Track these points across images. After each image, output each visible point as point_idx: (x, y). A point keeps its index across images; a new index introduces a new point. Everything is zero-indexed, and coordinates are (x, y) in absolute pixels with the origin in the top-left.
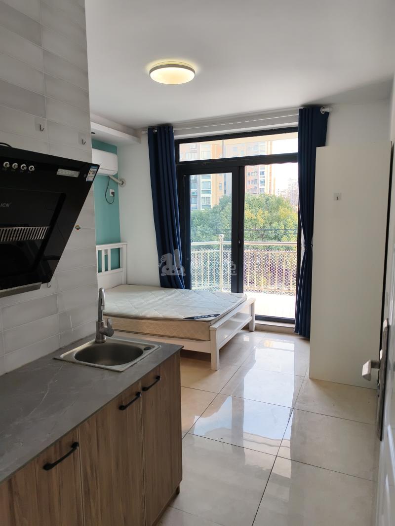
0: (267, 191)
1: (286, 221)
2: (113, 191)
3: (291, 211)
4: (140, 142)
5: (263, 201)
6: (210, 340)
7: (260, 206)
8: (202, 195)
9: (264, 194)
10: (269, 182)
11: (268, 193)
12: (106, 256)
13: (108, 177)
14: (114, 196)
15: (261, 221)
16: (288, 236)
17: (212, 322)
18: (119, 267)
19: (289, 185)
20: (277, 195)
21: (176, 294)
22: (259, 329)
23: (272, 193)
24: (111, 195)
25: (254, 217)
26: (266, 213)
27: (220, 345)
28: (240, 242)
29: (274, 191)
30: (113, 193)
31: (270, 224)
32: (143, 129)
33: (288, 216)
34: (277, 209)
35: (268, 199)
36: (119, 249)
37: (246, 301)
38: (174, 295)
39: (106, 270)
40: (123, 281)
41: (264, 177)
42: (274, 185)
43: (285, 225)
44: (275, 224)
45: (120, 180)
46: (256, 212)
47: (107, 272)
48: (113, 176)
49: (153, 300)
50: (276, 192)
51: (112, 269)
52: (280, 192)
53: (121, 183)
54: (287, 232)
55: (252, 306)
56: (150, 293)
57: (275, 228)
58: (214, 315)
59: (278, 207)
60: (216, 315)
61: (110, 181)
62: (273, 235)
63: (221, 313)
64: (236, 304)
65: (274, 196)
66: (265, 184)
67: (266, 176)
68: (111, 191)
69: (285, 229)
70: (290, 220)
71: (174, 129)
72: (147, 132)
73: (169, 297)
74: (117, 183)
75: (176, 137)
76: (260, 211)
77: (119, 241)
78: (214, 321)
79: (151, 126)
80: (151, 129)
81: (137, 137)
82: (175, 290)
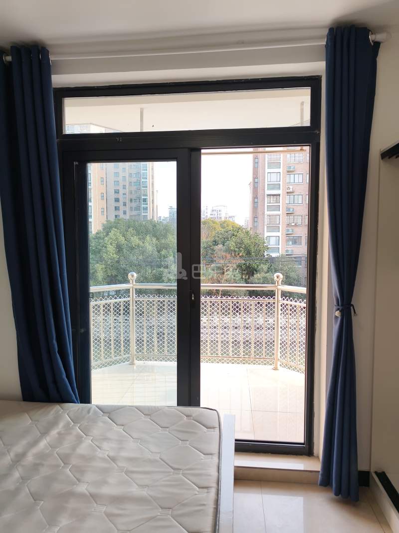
7: (147, 232)
9: (148, 221)
10: (151, 209)
15: (149, 249)
25: (141, 244)
31: (159, 252)
34: (165, 236)
35: (155, 226)
42: (157, 211)
44: (163, 252)
66: (148, 211)
67: (148, 203)
76: (148, 238)
82: (57, 408)
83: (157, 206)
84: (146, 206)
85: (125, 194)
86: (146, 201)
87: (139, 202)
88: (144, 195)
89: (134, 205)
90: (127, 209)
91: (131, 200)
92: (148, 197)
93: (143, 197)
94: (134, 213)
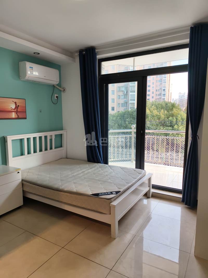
0: (166, 100)
1: (177, 116)
2: (57, 95)
3: (180, 111)
4: (75, 61)
5: (164, 105)
6: (110, 214)
7: (162, 108)
8: (130, 102)
9: (165, 101)
10: (168, 94)
11: (167, 100)
12: (51, 140)
13: (54, 86)
14: (58, 99)
15: (163, 116)
16: (178, 125)
17: (112, 200)
18: (61, 146)
19: (179, 96)
20: (172, 102)
21: (96, 168)
22: (155, 196)
23: (170, 101)
24: (56, 98)
25: (158, 114)
26: (166, 112)
27: (118, 217)
28: (143, 132)
29: (171, 100)
30: (57, 97)
31: (168, 118)
32: (76, 52)
33: (178, 114)
34: (172, 109)
35: (167, 104)
36: (61, 134)
37: (145, 176)
38: (93, 169)
39: (51, 148)
40: (64, 156)
41: (165, 92)
42: (171, 96)
43: (177, 119)
44: (170, 118)
45: (63, 88)
46: (160, 111)
47: (51, 150)
48: (57, 85)
49: (77, 173)
50: (172, 100)
51: (55, 148)
52: (174, 100)
53: (63, 90)
54: (178, 123)
55: (150, 180)
56: (78, 166)
57: (171, 121)
58: (116, 192)
59: (172, 108)
60: (117, 192)
61: (55, 88)
62: (169, 124)
63: (121, 190)
64: (136, 180)
65: (170, 102)
66: (166, 96)
67: (166, 91)
68: (56, 95)
69: (176, 121)
70: (179, 116)
71: (96, 51)
72: (78, 54)
73: (90, 170)
74: (61, 91)
75: (99, 57)
76: (162, 111)
77: (62, 129)
78: (115, 198)
79: (81, 49)
80: (81, 51)
81: (72, 58)
82: (96, 164)
83: (171, 93)
84: (165, 93)
85: (154, 87)
86: (165, 90)
87: (161, 91)
88: (164, 87)
89: (158, 93)
90: (154, 95)
91: (157, 90)
92: (166, 88)
93: (163, 88)
94: (158, 97)
